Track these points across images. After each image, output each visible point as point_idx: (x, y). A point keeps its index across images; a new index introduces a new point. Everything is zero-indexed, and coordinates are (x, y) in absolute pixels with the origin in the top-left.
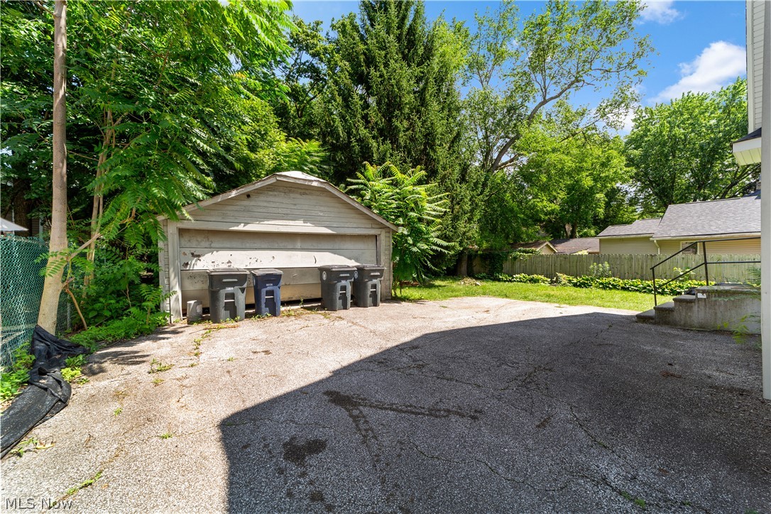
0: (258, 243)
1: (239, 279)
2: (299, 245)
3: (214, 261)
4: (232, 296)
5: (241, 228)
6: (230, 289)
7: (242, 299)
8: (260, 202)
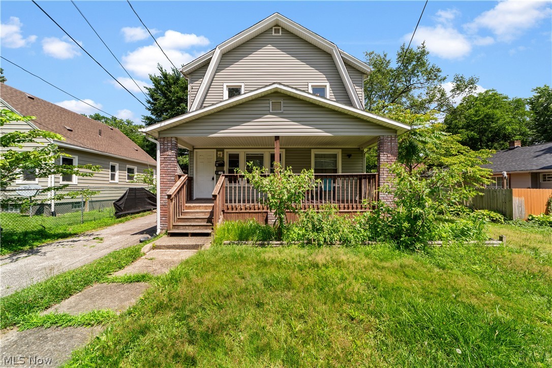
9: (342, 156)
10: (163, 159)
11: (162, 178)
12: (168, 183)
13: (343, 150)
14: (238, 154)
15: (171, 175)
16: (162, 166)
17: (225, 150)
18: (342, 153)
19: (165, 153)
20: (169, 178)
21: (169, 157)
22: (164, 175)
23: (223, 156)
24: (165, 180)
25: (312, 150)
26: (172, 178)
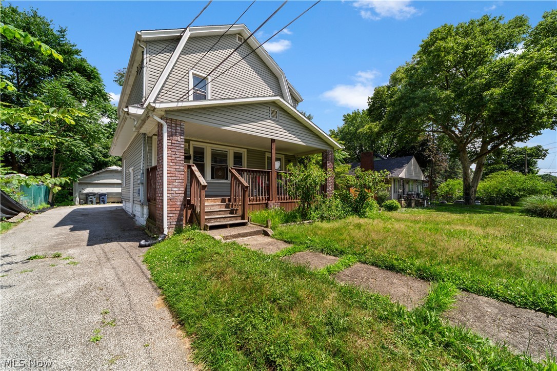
0: (102, 186)
1: (94, 194)
2: (115, 186)
3: (88, 190)
4: (91, 198)
5: (96, 182)
6: (91, 197)
7: (94, 200)
8: (103, 175)
9: (285, 161)
10: (170, 144)
11: (169, 166)
12: (177, 173)
13: (286, 156)
14: (204, 148)
15: (180, 165)
16: (169, 152)
17: (191, 142)
18: (285, 158)
19: (174, 138)
20: (178, 167)
21: (177, 142)
22: (171, 164)
23: (189, 148)
24: (172, 169)
25: (266, 153)
26: (181, 167)
